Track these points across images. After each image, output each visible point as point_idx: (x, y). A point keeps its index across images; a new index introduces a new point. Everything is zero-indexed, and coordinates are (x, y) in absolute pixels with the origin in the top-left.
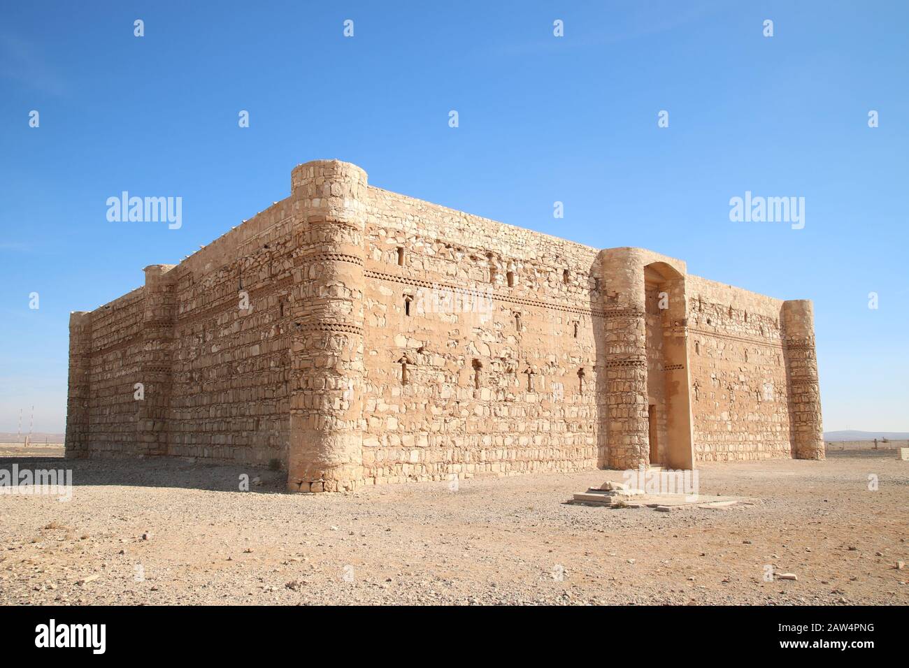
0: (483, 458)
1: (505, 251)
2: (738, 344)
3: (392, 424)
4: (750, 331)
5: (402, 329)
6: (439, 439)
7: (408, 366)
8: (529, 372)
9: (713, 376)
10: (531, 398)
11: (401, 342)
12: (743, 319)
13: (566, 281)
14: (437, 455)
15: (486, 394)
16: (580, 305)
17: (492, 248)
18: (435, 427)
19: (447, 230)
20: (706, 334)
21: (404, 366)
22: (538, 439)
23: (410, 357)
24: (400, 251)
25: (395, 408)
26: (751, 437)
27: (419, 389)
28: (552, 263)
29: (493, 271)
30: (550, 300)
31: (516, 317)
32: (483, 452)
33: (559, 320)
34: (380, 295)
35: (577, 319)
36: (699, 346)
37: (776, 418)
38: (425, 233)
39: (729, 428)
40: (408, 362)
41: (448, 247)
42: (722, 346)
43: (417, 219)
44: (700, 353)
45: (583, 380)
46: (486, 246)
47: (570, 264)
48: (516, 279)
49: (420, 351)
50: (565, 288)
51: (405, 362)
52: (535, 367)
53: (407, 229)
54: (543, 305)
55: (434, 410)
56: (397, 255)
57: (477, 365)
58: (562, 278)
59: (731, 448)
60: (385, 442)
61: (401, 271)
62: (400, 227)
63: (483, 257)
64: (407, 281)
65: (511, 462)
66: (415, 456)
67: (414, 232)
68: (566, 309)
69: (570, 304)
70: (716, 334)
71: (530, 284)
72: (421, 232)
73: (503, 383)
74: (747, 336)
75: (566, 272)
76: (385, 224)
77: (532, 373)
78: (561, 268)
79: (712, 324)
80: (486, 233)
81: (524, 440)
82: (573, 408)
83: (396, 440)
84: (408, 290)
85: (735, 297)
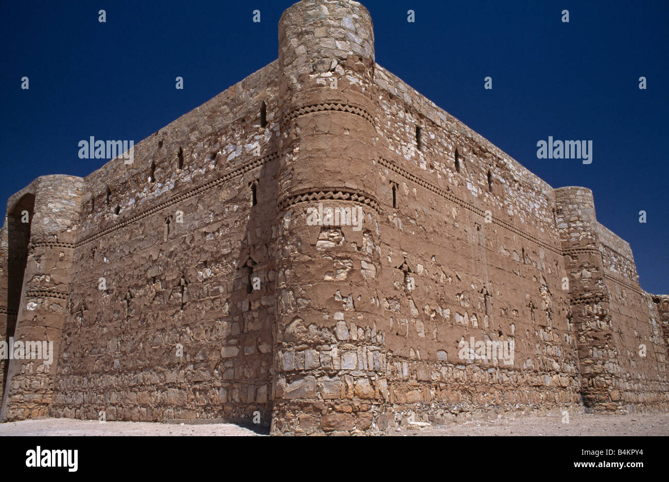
2: (155, 217)
4: (189, 178)
12: (176, 164)
20: (107, 230)
36: (96, 254)
70: (123, 224)
74: (176, 191)
79: (120, 212)
85: (161, 144)
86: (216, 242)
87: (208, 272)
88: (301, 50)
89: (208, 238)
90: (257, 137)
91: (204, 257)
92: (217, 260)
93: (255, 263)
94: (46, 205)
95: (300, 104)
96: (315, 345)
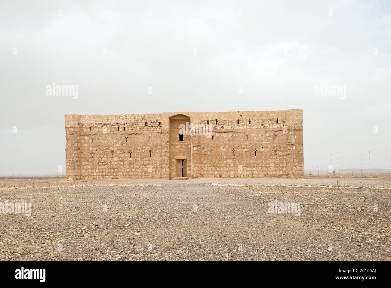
0: (115, 174)
1: (123, 122)
2: (242, 134)
3: (89, 167)
4: (254, 128)
5: (91, 146)
6: (102, 170)
7: (93, 154)
8: (130, 152)
9: (222, 147)
10: (131, 159)
11: (91, 149)
12: (248, 123)
13: (146, 125)
14: (101, 174)
15: (115, 159)
16: (151, 132)
17: (118, 122)
18: (100, 167)
19: (104, 120)
20: (219, 132)
21: (92, 154)
22: (133, 170)
23: (93, 152)
24: (91, 128)
25: (90, 164)
26: (248, 169)
27: (96, 159)
28: (140, 122)
29: (119, 128)
30: (138, 132)
31: (126, 138)
32: (115, 173)
33: (142, 137)
34: (85, 139)
35: (150, 136)
36: (214, 137)
37: (270, 161)
38: (98, 122)
39: (232, 165)
40: (93, 153)
41: (105, 124)
42: (230, 135)
43: (95, 120)
44: (215, 140)
45: (151, 153)
46: (116, 122)
47: (148, 120)
48: (126, 129)
49: (96, 150)
50: (145, 128)
51: (92, 153)
52: (133, 151)
53: (92, 123)
54: (136, 134)
55: (100, 163)
56: (90, 129)
57: (112, 152)
58: (144, 125)
59: (232, 172)
60: (87, 171)
61: (91, 133)
62: (90, 123)
63: (115, 125)
64: (93, 135)
65: (124, 175)
66: (95, 174)
67: (94, 123)
68: (145, 134)
69: (147, 132)
70: (227, 132)
71: (132, 129)
72: (96, 122)
73: (121, 156)
74: (250, 129)
75: (146, 123)
76: (86, 123)
77: (131, 152)
78: (144, 122)
79: (224, 128)
80: (116, 118)
81: (128, 170)
82: (147, 161)
83: (90, 170)
84: (93, 137)
85: (241, 116)
86: (266, 144)
87: (263, 150)
88: (296, 119)
89: (263, 143)
90: (276, 125)
91: (262, 146)
92: (266, 147)
93: (277, 150)
94: (195, 121)
95: (296, 129)
96: (299, 167)
